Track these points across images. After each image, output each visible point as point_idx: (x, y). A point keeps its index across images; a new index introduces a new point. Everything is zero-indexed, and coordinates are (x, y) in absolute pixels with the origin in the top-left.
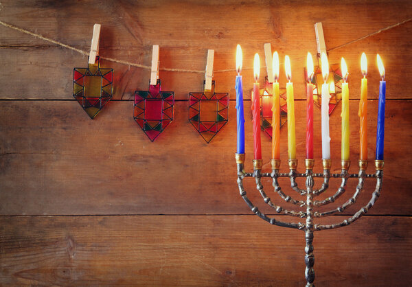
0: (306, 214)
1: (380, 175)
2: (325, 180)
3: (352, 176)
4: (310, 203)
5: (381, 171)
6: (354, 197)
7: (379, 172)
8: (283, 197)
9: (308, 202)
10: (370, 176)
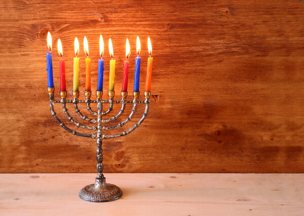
0: (97, 128)
1: (147, 102)
2: (111, 105)
3: (129, 102)
4: (100, 121)
5: (148, 99)
6: (130, 117)
7: (147, 100)
8: (82, 117)
9: (99, 120)
10: (141, 102)
